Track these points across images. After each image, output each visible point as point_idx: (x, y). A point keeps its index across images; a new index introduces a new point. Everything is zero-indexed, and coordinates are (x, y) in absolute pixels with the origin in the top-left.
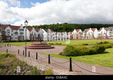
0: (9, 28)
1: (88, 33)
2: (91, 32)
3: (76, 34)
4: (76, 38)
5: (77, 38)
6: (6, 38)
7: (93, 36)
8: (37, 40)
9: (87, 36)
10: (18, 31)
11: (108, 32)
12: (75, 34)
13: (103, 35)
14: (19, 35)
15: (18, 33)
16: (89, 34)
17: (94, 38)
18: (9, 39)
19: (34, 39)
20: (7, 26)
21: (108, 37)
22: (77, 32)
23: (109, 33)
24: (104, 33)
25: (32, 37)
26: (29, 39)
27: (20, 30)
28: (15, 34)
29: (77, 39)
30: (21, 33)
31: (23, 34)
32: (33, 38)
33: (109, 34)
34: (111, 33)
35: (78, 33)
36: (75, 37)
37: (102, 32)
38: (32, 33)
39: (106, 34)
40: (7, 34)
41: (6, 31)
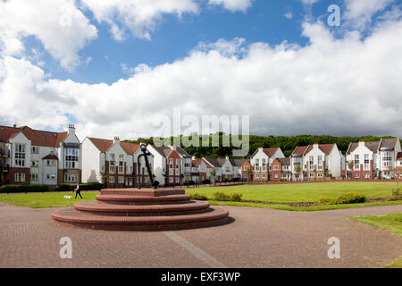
0: (20, 139)
1: (306, 159)
2: (319, 158)
3: (263, 165)
4: (266, 178)
5: (269, 176)
6: (8, 177)
7: (326, 170)
8: (131, 184)
9: (305, 170)
10: (59, 151)
11: (380, 156)
12: (261, 165)
13: (362, 166)
14: (62, 164)
15: (59, 157)
16: (311, 163)
17: (329, 178)
18: (23, 180)
19: (117, 180)
20: (14, 130)
21: (380, 172)
22: (266, 157)
23: (384, 159)
24: (366, 161)
25: (111, 172)
26: (99, 179)
27: (65, 146)
28: (46, 161)
29: (269, 180)
30: (69, 158)
31: (76, 163)
32: (116, 176)
33: (383, 162)
34: (390, 159)
35: (272, 160)
36: (261, 173)
37: (357, 156)
38: (109, 159)
39: (372, 161)
40: (14, 159)
41: (10, 148)
